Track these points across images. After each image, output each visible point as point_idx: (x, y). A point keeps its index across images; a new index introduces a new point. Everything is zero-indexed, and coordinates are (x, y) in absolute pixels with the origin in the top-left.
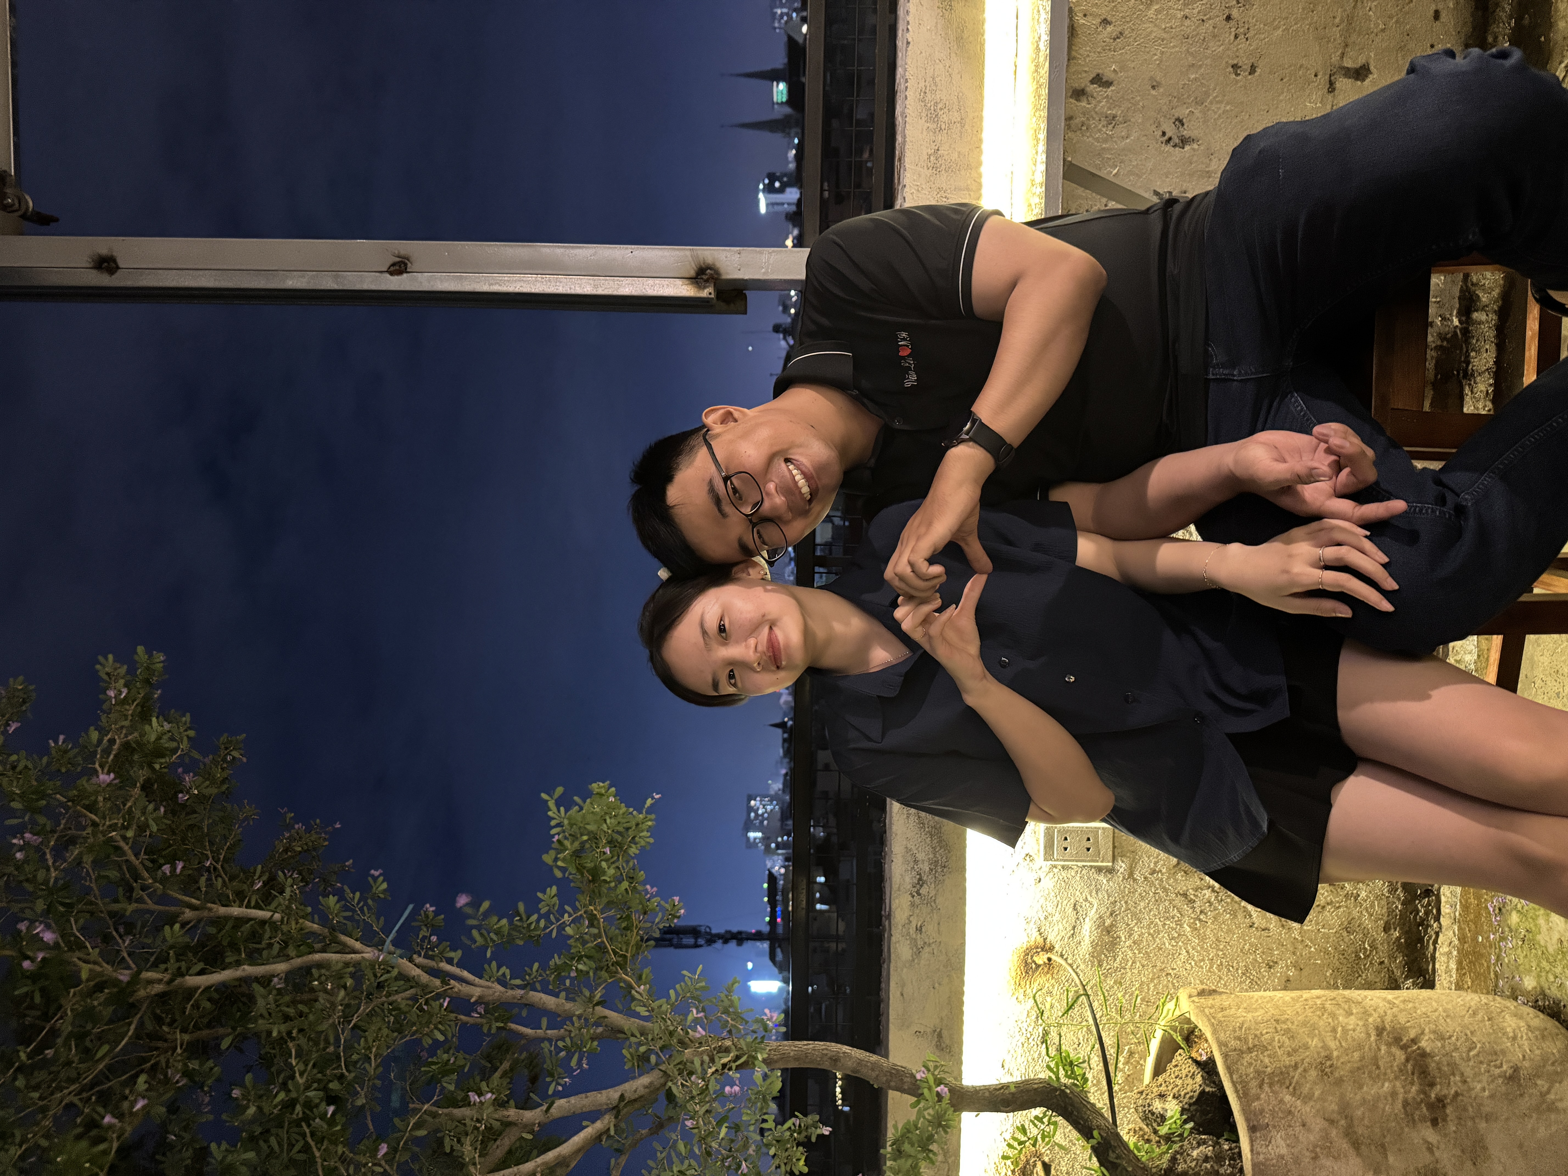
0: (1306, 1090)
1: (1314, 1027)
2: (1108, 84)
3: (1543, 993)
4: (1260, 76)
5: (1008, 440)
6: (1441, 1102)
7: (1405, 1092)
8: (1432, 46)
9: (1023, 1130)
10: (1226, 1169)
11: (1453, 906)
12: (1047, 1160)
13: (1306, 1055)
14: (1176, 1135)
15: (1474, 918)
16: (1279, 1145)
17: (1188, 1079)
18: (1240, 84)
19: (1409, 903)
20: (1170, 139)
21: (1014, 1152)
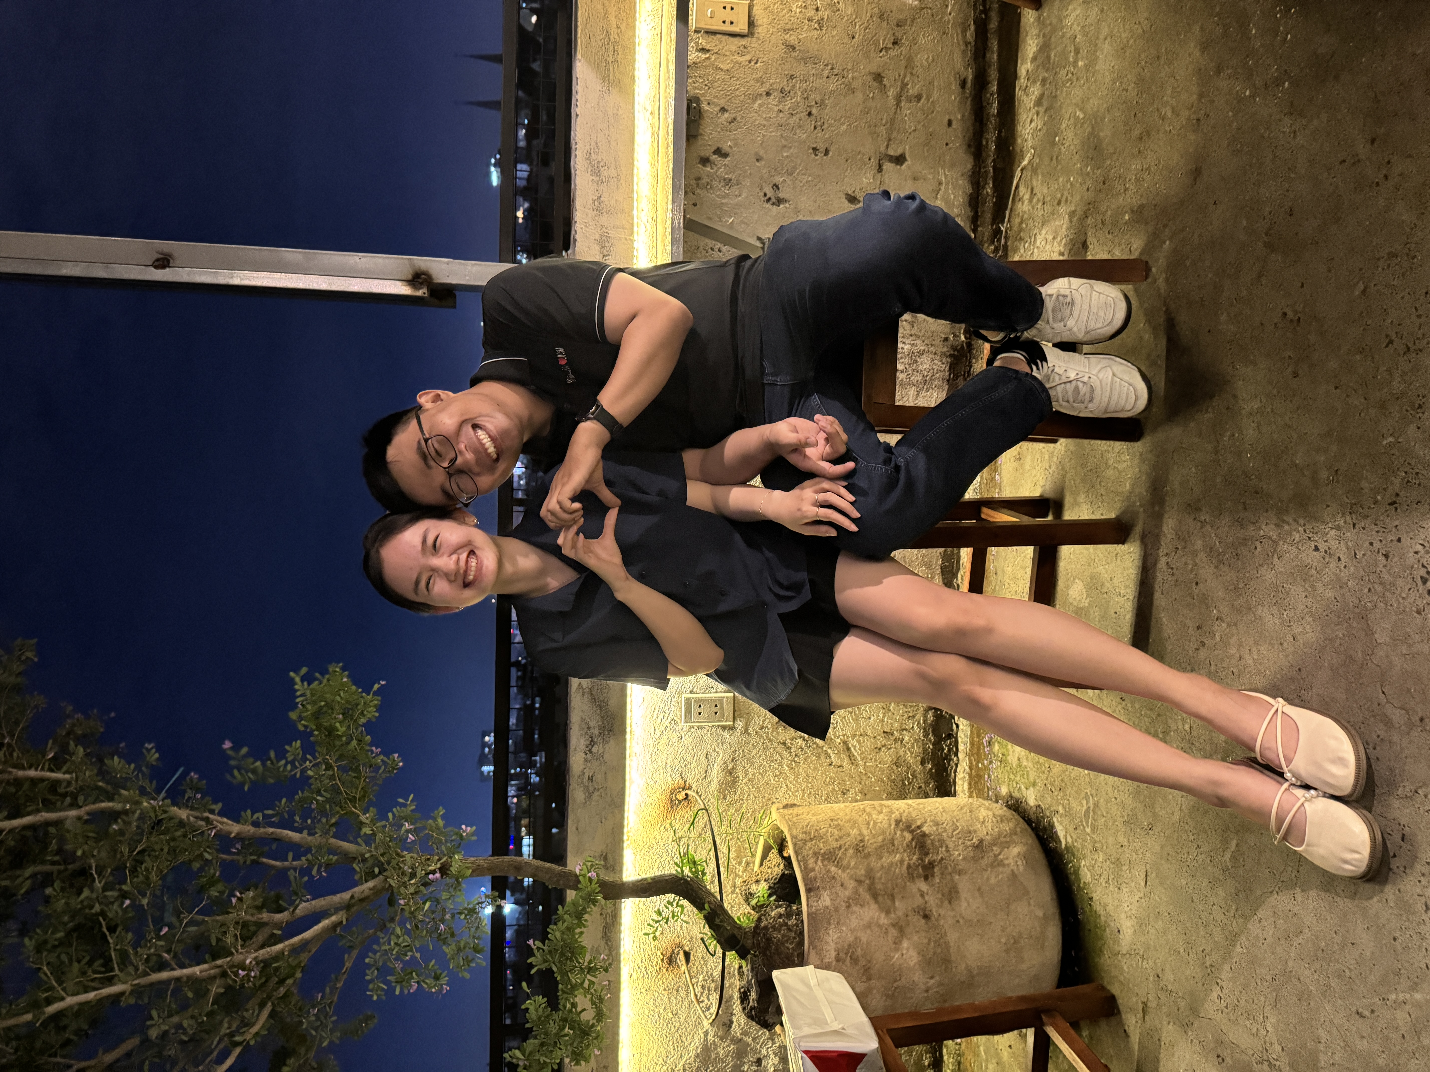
0: (845, 862)
1: (855, 822)
2: (725, 155)
3: (1011, 796)
4: (831, 157)
5: (620, 421)
6: (931, 865)
7: (909, 860)
8: (947, 144)
9: (659, 912)
10: (792, 922)
11: (965, 744)
12: (687, 949)
13: (848, 841)
14: (764, 905)
15: (976, 751)
16: (826, 900)
17: (775, 867)
18: (818, 162)
19: (937, 744)
20: (769, 199)
21: (653, 929)
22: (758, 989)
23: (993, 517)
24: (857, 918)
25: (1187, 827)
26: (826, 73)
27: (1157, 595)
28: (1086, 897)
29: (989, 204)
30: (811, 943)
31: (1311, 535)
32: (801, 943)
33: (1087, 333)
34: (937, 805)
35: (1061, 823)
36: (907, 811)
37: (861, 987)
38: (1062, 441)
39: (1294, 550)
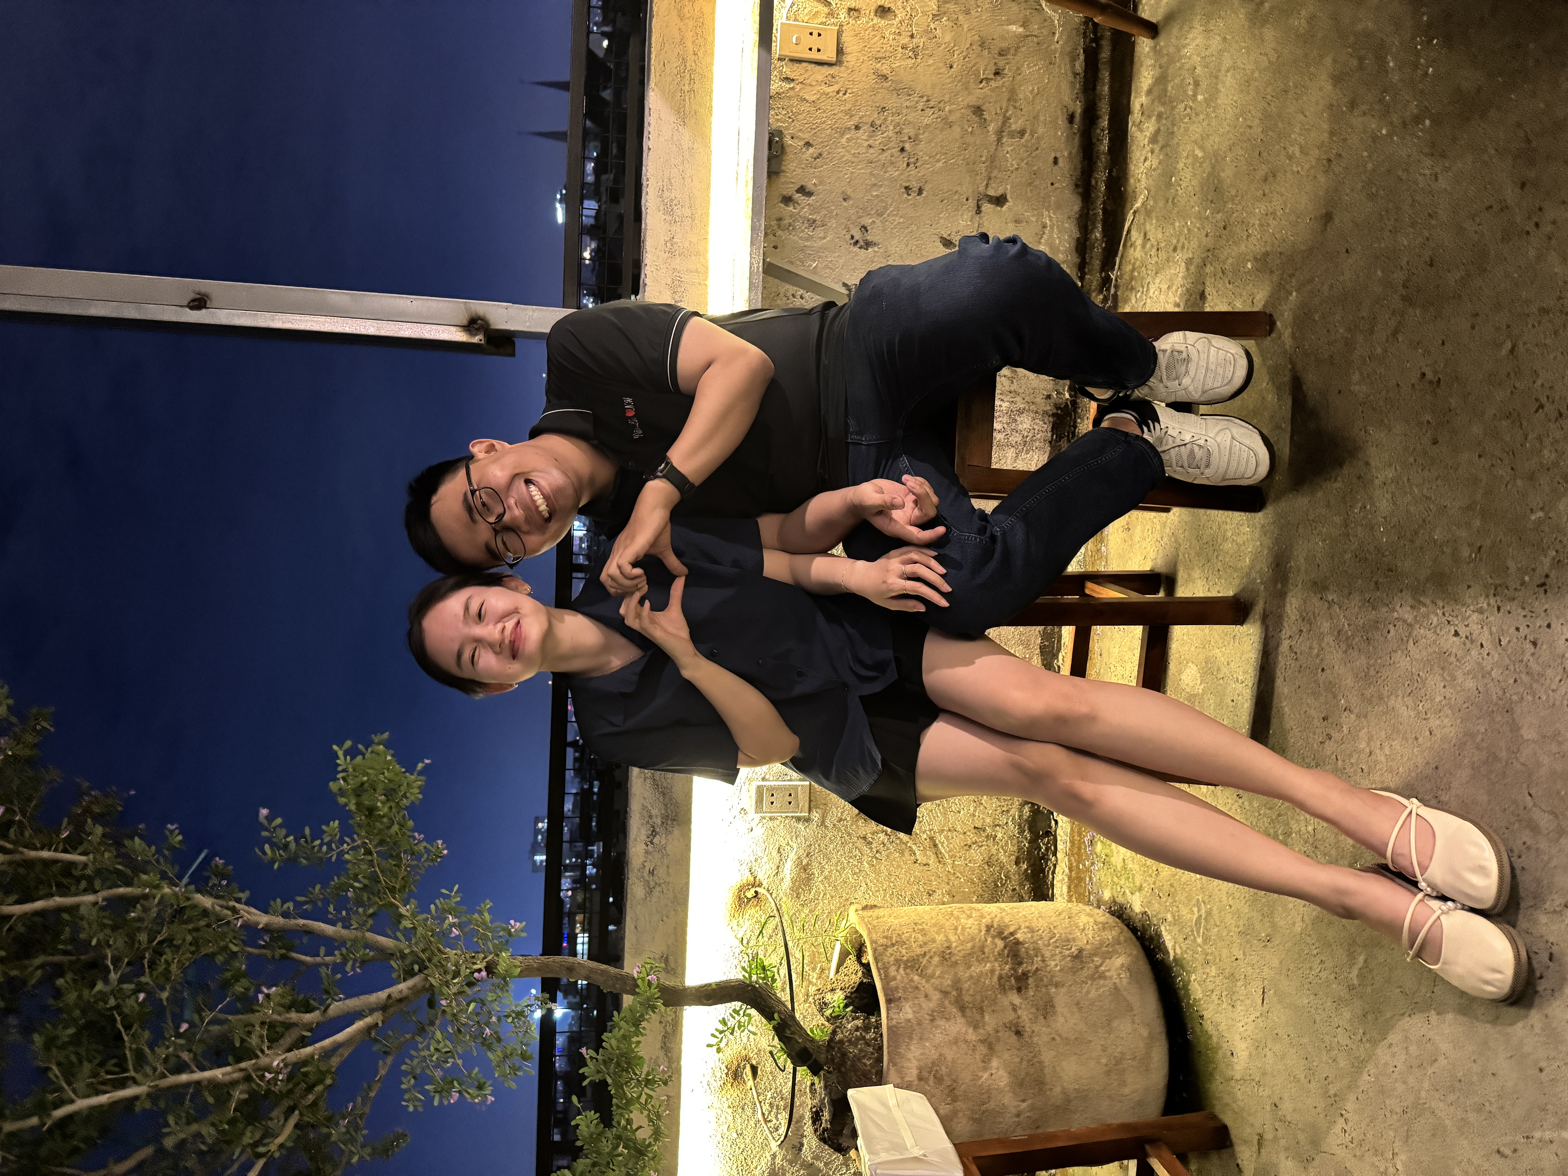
0: (929, 971)
1: (942, 927)
2: (810, 194)
3: (1115, 902)
4: (925, 197)
5: (691, 478)
6: (1025, 976)
7: (1001, 970)
8: (1052, 184)
9: (724, 1022)
10: (871, 1035)
11: (1065, 843)
12: (754, 1063)
13: (933, 947)
14: (839, 1016)
15: (1077, 850)
16: (907, 1012)
17: (853, 975)
18: (911, 202)
19: (1034, 841)
20: (857, 242)
21: (717, 1040)
22: (832, 1109)
23: (1098, 593)
24: (941, 1033)
25: (1308, 940)
26: (920, 106)
27: (1279, 682)
28: (1195, 1015)
29: (1098, 250)
30: (890, 1060)
31: (1450, 619)
32: (880, 1060)
33: (1204, 392)
34: (1033, 909)
35: (1170, 932)
36: (999, 915)
37: (945, 1109)
38: (1176, 511)
39: (1430, 635)
